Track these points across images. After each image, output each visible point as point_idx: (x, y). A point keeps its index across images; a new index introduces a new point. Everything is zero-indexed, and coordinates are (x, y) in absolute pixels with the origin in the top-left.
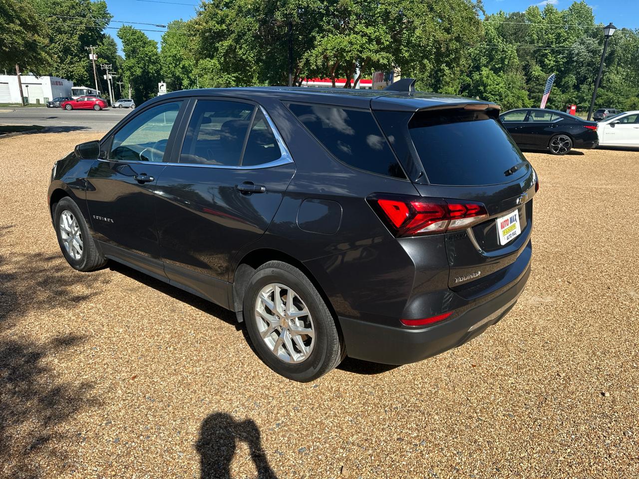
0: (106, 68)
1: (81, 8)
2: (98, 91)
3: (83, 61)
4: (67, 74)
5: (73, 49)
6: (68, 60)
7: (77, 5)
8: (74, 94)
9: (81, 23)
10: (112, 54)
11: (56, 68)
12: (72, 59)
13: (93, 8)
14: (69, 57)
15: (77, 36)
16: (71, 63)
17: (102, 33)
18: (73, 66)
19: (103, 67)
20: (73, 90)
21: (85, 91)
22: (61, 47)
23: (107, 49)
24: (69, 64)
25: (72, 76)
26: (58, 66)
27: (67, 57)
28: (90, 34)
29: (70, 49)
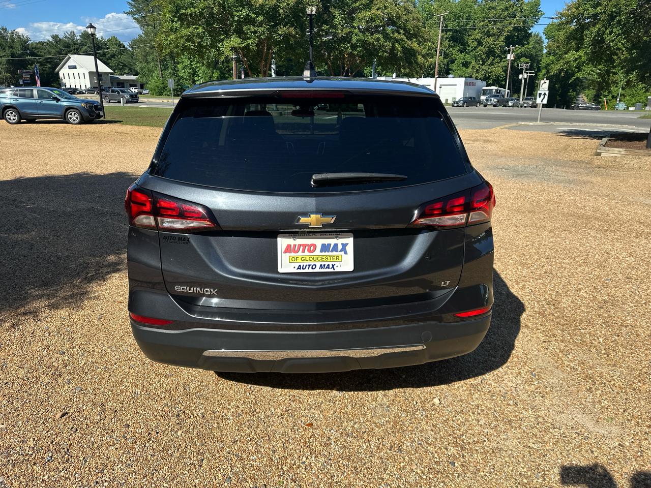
0: (524, 67)
1: (514, 9)
2: (507, 91)
3: (503, 62)
4: (485, 75)
5: (496, 51)
6: (489, 62)
7: (510, 7)
8: (483, 94)
9: (510, 23)
10: (536, 52)
11: (477, 70)
12: (493, 60)
13: (525, 8)
14: (491, 58)
15: (504, 37)
16: (492, 64)
17: (530, 32)
18: (492, 67)
19: (521, 66)
20: (484, 90)
21: (494, 91)
22: (485, 50)
23: (533, 48)
24: (489, 65)
25: (490, 76)
26: (479, 67)
27: (489, 59)
28: (516, 34)
29: (494, 51)
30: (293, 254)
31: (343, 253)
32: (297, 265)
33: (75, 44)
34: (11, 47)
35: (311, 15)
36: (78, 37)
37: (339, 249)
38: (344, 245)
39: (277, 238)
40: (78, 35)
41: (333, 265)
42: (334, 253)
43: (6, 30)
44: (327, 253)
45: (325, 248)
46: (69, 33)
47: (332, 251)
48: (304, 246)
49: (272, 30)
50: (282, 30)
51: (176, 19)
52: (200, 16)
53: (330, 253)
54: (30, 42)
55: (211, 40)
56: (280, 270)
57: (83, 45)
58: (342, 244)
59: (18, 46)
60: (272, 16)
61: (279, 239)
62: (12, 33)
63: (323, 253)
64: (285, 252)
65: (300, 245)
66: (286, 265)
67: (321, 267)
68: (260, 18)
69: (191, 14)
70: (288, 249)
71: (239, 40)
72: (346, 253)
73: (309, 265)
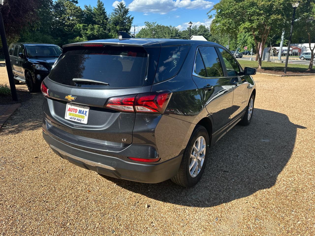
30: (70, 112)
31: (85, 115)
32: (70, 117)
33: (196, 31)
34: (172, 34)
35: (295, 8)
36: (198, 28)
37: (84, 113)
38: (86, 112)
39: (66, 104)
40: (198, 27)
41: (81, 120)
42: (82, 115)
43: (171, 26)
44: (80, 114)
45: (80, 112)
46: (194, 26)
47: (82, 114)
48: (74, 109)
49: (268, 17)
50: (274, 17)
51: (220, 16)
52: (231, 14)
53: (81, 114)
54: (179, 31)
55: (235, 25)
56: (66, 118)
57: (199, 31)
58: (85, 111)
59: (174, 33)
60: (269, 10)
61: (67, 105)
62: (173, 28)
63: (79, 114)
64: (68, 111)
65: (73, 109)
66: (68, 116)
67: (77, 119)
68: (262, 12)
69: (227, 13)
70: (70, 110)
71: (249, 24)
72: (86, 116)
73: (74, 118)
